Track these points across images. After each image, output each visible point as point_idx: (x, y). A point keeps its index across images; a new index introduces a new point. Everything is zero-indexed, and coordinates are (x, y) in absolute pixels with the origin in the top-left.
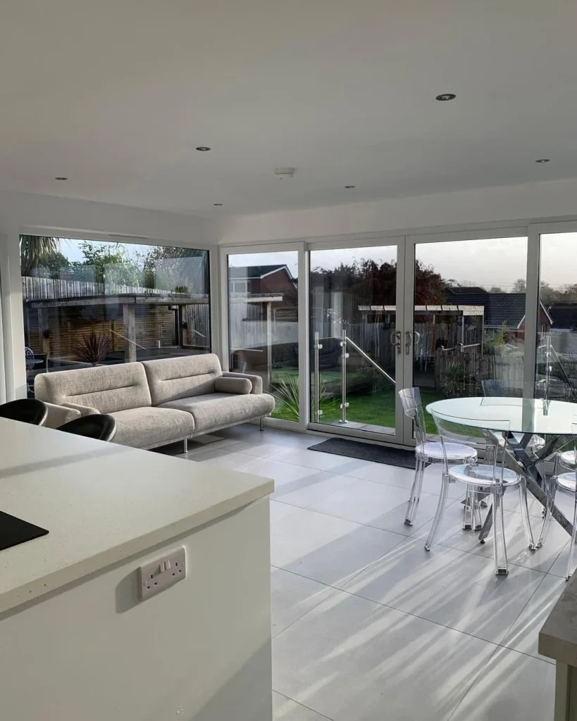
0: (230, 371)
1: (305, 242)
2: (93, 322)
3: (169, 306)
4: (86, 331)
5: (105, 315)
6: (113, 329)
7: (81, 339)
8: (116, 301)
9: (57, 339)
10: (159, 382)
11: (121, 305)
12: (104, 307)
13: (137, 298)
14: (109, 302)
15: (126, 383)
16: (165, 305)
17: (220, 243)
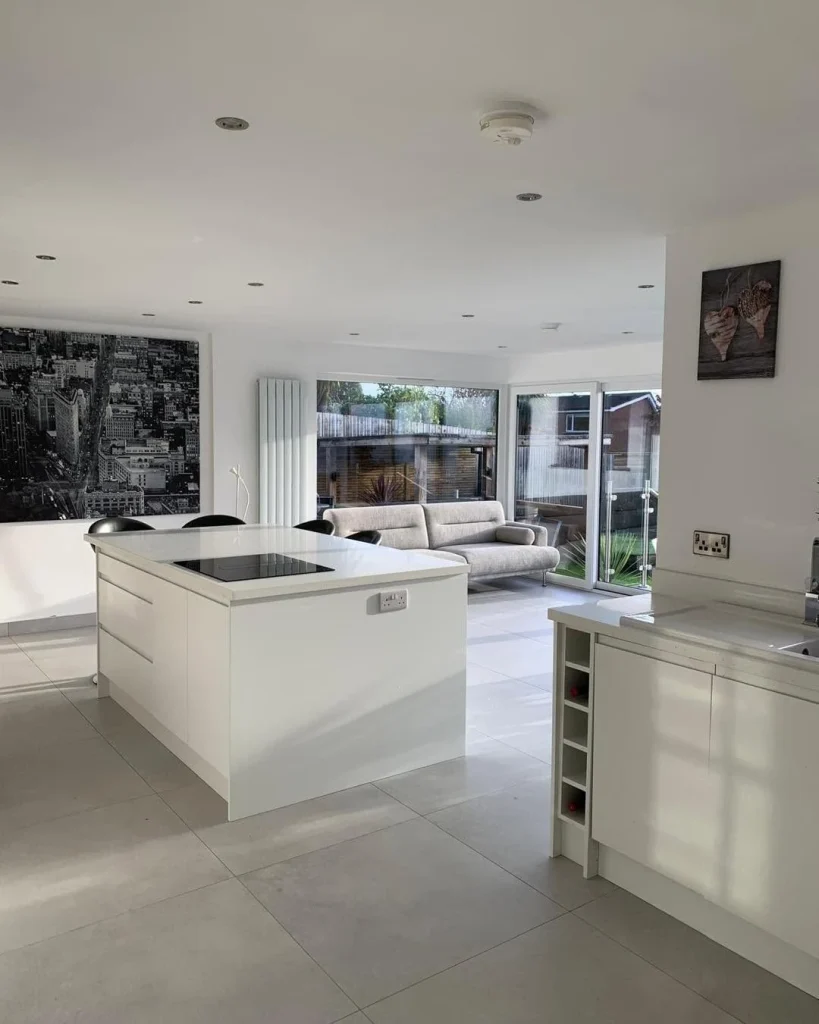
0: (515, 520)
1: (598, 382)
2: (381, 465)
3: (473, 449)
4: (375, 475)
5: (393, 458)
6: (405, 474)
7: (369, 483)
8: (410, 441)
9: (345, 484)
10: (437, 526)
11: (414, 446)
12: (392, 448)
13: (430, 439)
14: (399, 442)
15: (405, 524)
16: (466, 446)
17: (510, 382)
